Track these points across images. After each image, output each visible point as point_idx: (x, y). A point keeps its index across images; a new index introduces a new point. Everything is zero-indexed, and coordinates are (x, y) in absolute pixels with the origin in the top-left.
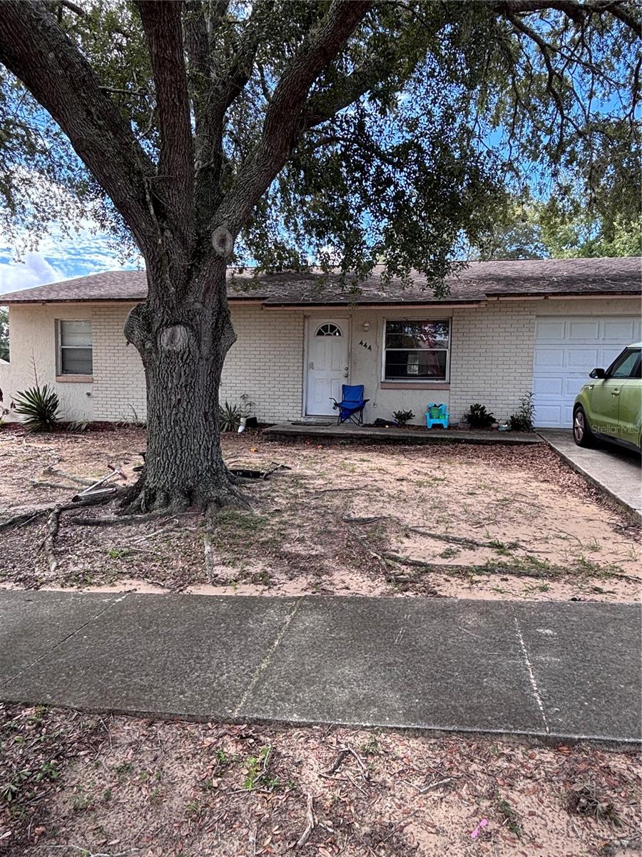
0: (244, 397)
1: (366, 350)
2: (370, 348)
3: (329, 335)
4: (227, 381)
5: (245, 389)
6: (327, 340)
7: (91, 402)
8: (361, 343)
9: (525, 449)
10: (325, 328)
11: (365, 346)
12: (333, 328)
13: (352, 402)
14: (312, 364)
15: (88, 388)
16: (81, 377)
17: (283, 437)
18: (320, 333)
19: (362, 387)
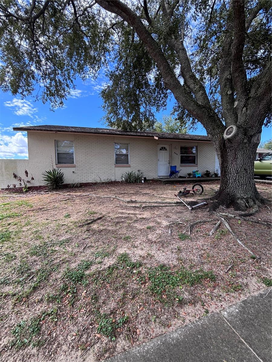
0: (139, 171)
1: (176, 155)
2: (177, 154)
3: (163, 150)
4: (132, 165)
5: (139, 168)
6: (163, 152)
7: (75, 175)
8: (175, 153)
9: (216, 181)
10: (162, 148)
11: (176, 154)
12: (165, 148)
13: (173, 171)
14: (159, 159)
15: (73, 169)
16: (69, 165)
17: (170, 182)
18: (161, 150)
19: (176, 166)
